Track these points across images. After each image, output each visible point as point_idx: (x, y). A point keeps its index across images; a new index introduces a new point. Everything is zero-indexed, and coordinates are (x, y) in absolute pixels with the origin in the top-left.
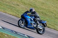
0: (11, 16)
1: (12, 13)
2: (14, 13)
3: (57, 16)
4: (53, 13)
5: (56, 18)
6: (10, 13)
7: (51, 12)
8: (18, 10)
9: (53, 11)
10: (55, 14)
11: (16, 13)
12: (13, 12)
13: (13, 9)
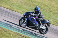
0: (6, 9)
1: (6, 6)
2: (8, 7)
3: (51, 10)
4: (47, 6)
5: (51, 12)
6: (4, 6)
7: (46, 6)
8: (12, 3)
9: (48, 4)
10: (50, 7)
11: (11, 7)
12: (8, 5)
13: (8, 2)
